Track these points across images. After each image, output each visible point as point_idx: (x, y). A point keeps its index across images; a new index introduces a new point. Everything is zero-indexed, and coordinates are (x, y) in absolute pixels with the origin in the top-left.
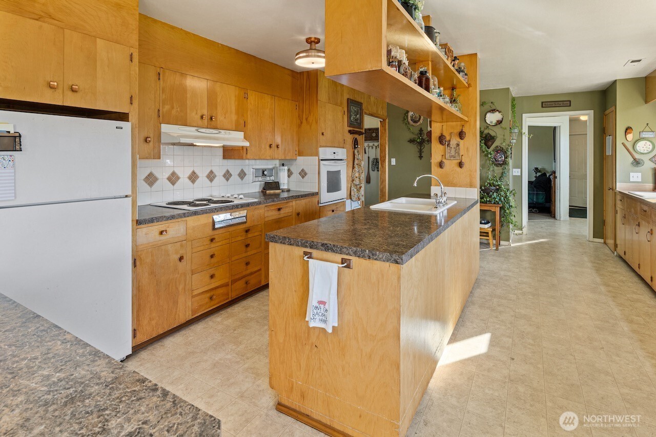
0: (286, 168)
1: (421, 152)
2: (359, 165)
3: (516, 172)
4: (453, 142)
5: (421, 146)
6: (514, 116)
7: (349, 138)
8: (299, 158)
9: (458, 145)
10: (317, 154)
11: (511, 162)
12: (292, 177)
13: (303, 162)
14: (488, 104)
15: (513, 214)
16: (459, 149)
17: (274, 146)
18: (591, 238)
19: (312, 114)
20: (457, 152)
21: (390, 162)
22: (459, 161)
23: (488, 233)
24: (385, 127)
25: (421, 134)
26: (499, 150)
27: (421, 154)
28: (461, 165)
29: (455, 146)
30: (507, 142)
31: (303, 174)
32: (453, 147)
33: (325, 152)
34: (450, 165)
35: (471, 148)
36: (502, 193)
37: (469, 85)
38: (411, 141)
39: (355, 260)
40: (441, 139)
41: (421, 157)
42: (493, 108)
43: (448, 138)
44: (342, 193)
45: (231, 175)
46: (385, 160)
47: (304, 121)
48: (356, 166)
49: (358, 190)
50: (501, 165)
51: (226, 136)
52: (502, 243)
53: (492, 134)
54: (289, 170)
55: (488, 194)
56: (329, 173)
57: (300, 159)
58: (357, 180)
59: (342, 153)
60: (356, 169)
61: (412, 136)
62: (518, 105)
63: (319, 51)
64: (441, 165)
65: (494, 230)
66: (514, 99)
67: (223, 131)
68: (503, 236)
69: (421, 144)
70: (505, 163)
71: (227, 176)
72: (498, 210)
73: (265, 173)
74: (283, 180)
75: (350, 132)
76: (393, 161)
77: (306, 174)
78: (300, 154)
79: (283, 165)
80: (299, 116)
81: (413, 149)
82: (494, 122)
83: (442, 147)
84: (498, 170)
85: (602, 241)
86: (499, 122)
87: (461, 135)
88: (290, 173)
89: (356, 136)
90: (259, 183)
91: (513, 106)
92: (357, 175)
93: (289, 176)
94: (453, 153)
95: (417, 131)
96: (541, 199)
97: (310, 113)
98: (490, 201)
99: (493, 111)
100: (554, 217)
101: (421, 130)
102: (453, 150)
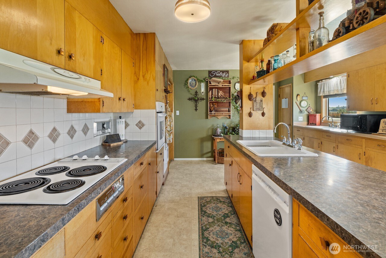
0: (123, 120)
1: (196, 106)
2: (170, 116)
4: (258, 99)
5: (196, 103)
7: (164, 95)
8: (135, 111)
9: (261, 101)
10: (155, 108)
12: (128, 128)
13: (139, 114)
16: (262, 104)
17: (122, 99)
19: (149, 72)
20: (261, 106)
21: (175, 113)
22: (262, 112)
24: (172, 89)
25: (196, 95)
27: (196, 108)
28: (263, 114)
29: (260, 102)
31: (140, 125)
32: (258, 102)
38: (190, 99)
40: (250, 97)
41: (196, 110)
42: (239, 80)
43: (254, 96)
44: (163, 139)
45: (75, 131)
46: (172, 112)
47: (141, 77)
48: (168, 116)
49: (170, 135)
51: (86, 84)
54: (125, 122)
56: (160, 122)
57: (137, 112)
58: (169, 127)
59: (162, 107)
61: (191, 96)
64: (250, 115)
67: (83, 77)
69: (196, 101)
71: (72, 132)
73: (105, 126)
74: (122, 131)
75: (164, 90)
76: (178, 113)
77: (143, 125)
78: (136, 107)
79: (120, 117)
80: (135, 73)
81: (192, 104)
83: (250, 102)
87: (263, 94)
88: (127, 125)
89: (166, 94)
90: (99, 137)
92: (169, 123)
93: (126, 128)
94: (258, 106)
95: (194, 93)
97: (147, 70)
99: (238, 82)
101: (196, 92)
102: (258, 104)
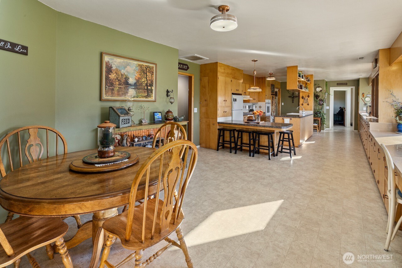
1: (293, 100)
2: (274, 105)
3: (328, 108)
4: (306, 99)
6: (326, 89)
7: (271, 96)
10: (265, 102)
11: (325, 104)
13: (260, 104)
14: (317, 84)
15: (325, 121)
17: (254, 99)
18: (354, 130)
20: (307, 101)
21: (281, 104)
23: (316, 127)
25: (293, 94)
26: (321, 100)
28: (308, 104)
30: (324, 97)
31: (260, 107)
33: (267, 101)
34: (305, 105)
35: (311, 100)
36: (321, 114)
37: (311, 83)
38: (289, 97)
39: (292, 118)
40: (303, 97)
41: (293, 102)
42: (319, 86)
43: (304, 97)
44: (270, 114)
46: (280, 103)
48: (273, 105)
49: (274, 113)
50: (321, 105)
52: (321, 131)
53: (318, 95)
55: (317, 114)
56: (267, 107)
58: (273, 110)
59: (270, 101)
60: (273, 106)
61: (290, 95)
62: (328, 84)
63: (273, 77)
64: (302, 105)
65: (318, 127)
66: (326, 82)
68: (322, 128)
69: (293, 98)
70: (323, 104)
72: (320, 119)
73: (250, 107)
74: (254, 108)
75: (272, 94)
76: (283, 104)
77: (261, 107)
78: (259, 101)
79: (254, 104)
81: (290, 99)
82: (319, 91)
83: (303, 100)
84: (320, 107)
85: (357, 131)
86: (321, 91)
87: (308, 96)
88: (256, 107)
89: (273, 96)
91: (326, 85)
92: (273, 108)
95: (292, 93)
96: (340, 119)
98: (317, 117)
99: (319, 87)
100: (344, 126)
101: (293, 93)
102: (306, 101)
